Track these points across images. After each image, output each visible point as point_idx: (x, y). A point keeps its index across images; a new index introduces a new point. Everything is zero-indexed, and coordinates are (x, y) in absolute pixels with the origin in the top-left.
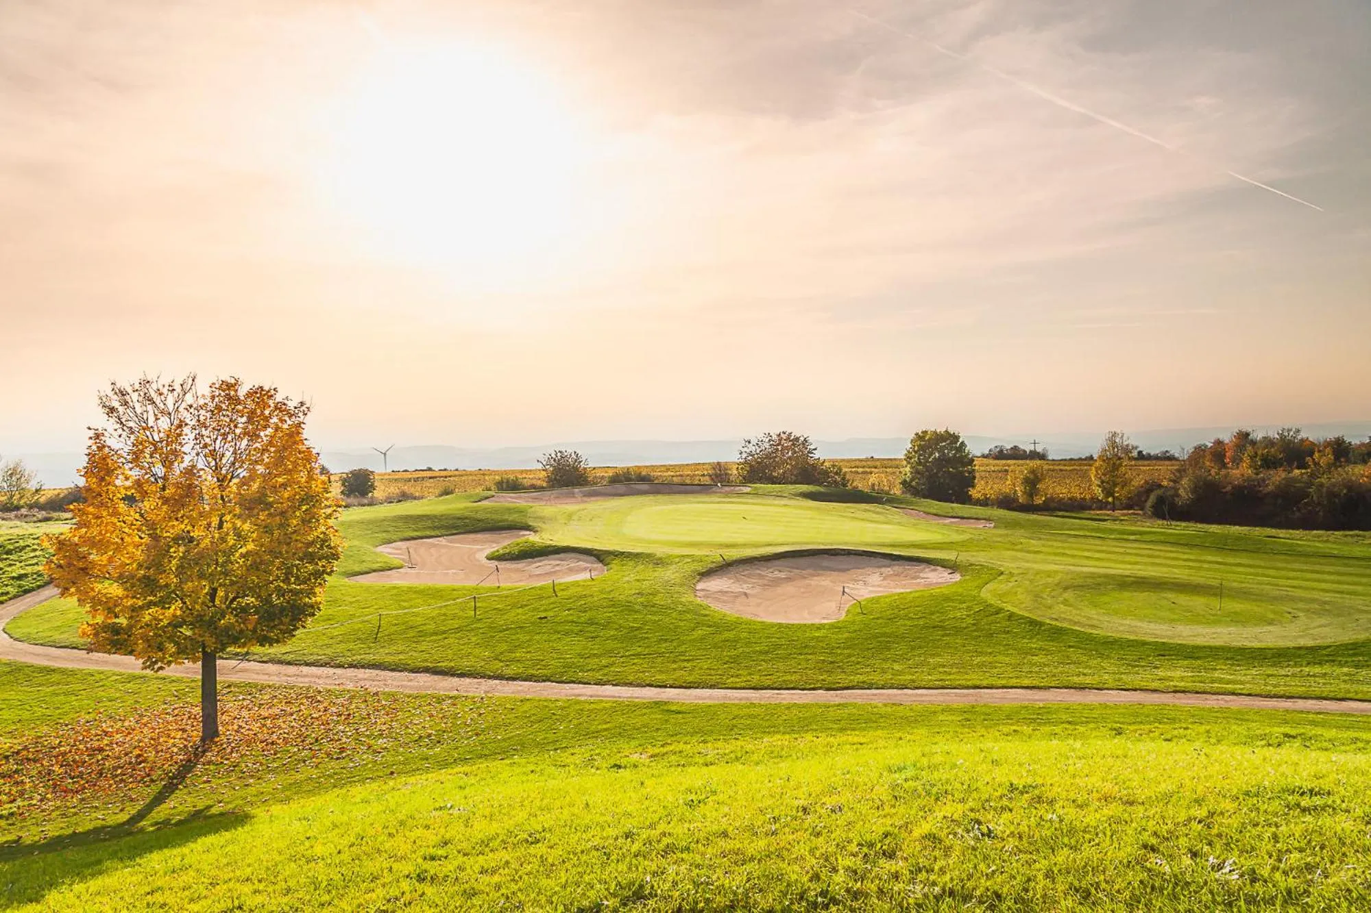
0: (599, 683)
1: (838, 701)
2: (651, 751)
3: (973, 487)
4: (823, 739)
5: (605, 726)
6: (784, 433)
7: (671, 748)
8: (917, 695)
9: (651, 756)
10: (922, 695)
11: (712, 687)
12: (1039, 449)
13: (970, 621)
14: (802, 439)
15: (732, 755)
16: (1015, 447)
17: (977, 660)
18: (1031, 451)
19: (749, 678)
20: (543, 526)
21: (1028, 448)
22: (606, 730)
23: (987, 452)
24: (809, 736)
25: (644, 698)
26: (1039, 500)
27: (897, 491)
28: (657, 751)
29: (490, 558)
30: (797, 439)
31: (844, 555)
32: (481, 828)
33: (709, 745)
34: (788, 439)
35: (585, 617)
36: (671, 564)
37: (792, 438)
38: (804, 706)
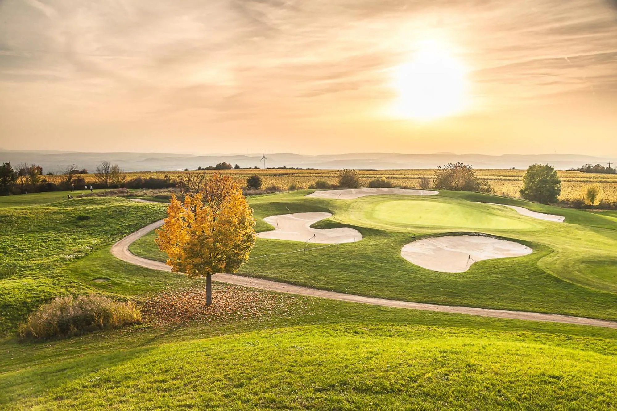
0: (353, 294)
1: (453, 312)
2: (370, 328)
3: (559, 195)
4: (441, 329)
5: (354, 314)
6: (459, 163)
7: (379, 327)
8: (489, 312)
9: (370, 330)
10: (492, 312)
11: (400, 300)
12: (612, 167)
13: (527, 277)
14: (468, 167)
15: (401, 333)
16: (598, 165)
17: (523, 297)
18: (607, 168)
19: (417, 297)
20: (336, 211)
21: (606, 166)
22: (354, 316)
23: (580, 167)
24: (435, 327)
25: (371, 303)
26: (597, 203)
27: (518, 195)
28: (373, 327)
29: (312, 226)
30: (466, 167)
31: (476, 236)
32: (306, 358)
33: (394, 327)
34: (461, 166)
35: (350, 262)
36: (392, 237)
37: (463, 166)
38: (438, 313)
